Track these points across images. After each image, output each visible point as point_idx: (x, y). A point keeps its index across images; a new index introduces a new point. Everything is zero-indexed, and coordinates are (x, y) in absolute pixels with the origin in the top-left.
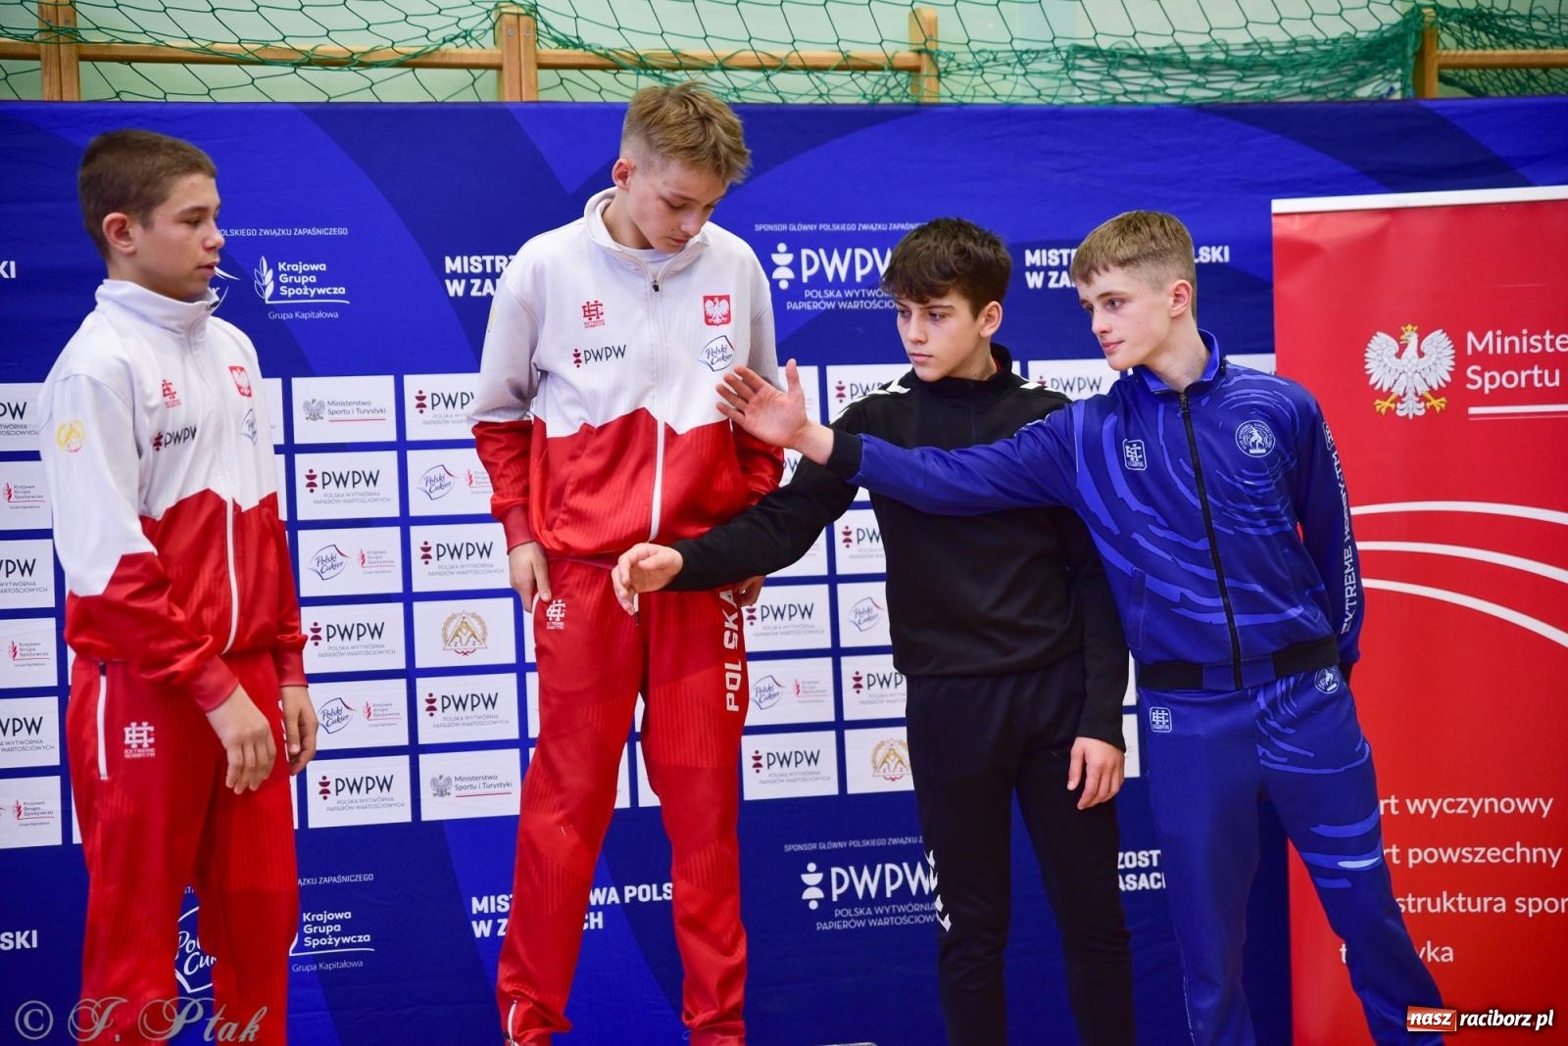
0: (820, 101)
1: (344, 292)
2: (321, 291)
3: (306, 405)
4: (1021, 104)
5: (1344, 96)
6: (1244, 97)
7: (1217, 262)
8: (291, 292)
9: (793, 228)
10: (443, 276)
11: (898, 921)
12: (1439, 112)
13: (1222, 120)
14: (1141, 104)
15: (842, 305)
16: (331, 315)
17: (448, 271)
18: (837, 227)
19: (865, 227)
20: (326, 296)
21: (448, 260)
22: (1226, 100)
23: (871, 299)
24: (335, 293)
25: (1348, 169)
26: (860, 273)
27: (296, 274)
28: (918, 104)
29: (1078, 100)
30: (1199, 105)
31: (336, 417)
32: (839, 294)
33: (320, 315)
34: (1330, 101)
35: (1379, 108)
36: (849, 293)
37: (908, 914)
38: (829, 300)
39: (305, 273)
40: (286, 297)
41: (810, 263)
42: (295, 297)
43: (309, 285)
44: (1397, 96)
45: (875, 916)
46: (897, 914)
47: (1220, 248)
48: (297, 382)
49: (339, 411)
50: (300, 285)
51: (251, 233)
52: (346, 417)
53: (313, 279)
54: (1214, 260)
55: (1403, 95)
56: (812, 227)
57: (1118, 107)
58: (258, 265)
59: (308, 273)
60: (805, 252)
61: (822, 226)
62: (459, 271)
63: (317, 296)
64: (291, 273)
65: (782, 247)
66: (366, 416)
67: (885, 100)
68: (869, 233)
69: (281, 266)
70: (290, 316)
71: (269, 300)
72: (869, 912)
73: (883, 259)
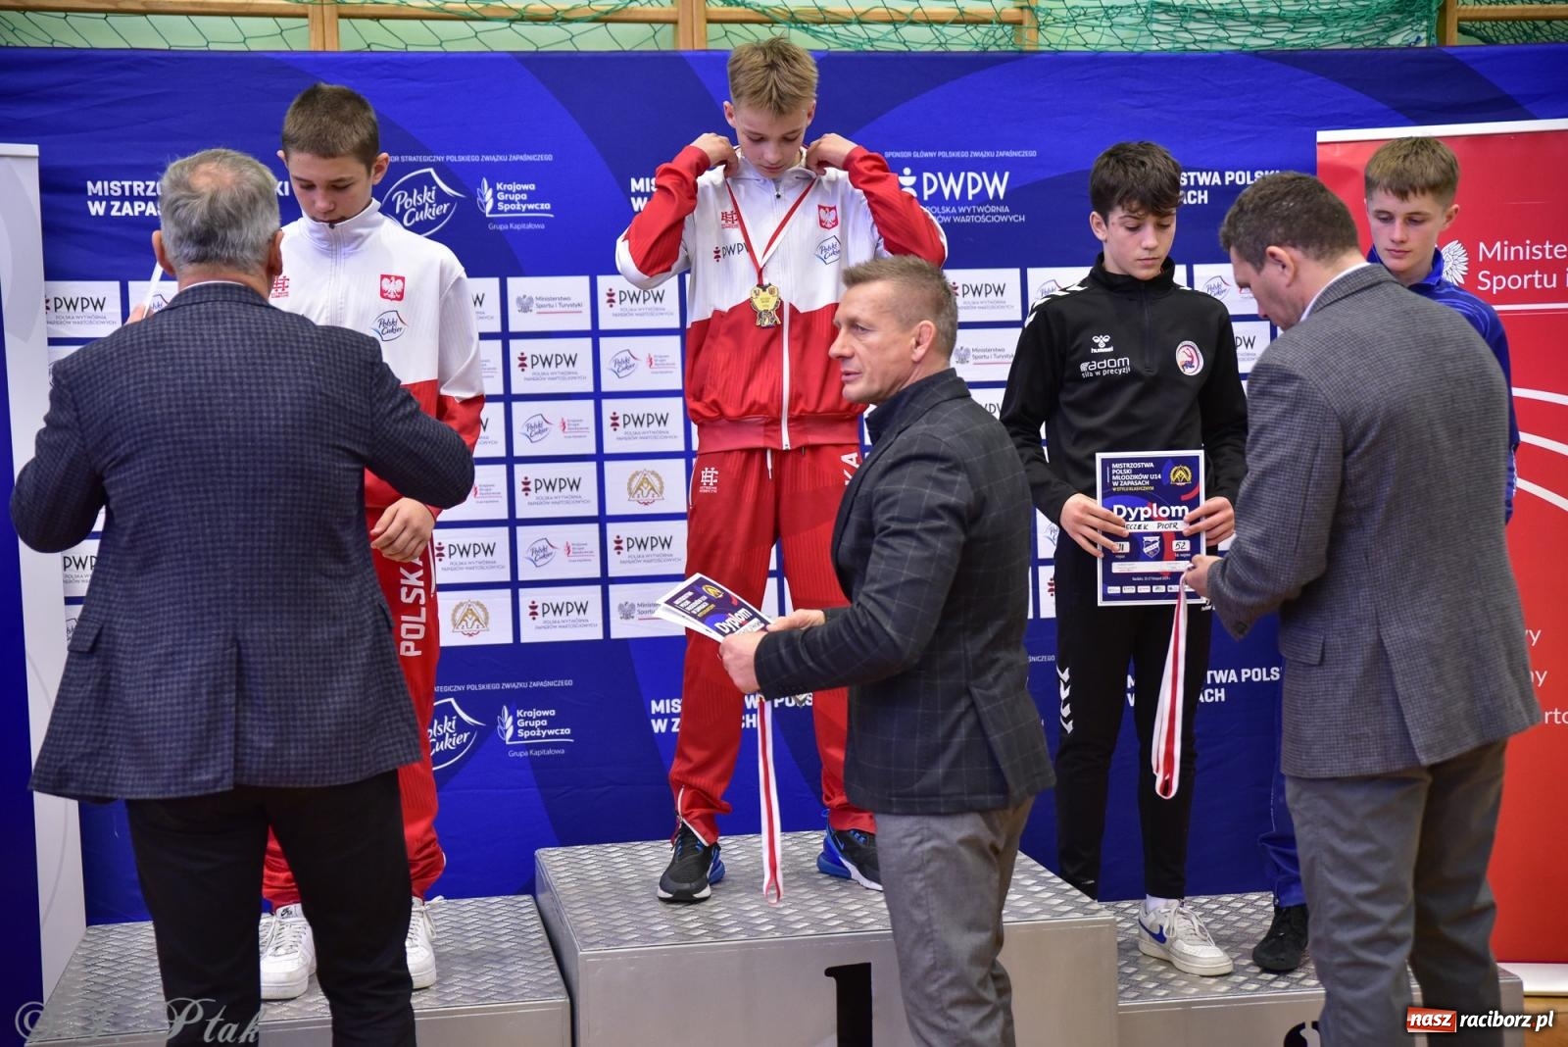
1: (549, 208)
2: (531, 206)
3: (519, 300)
5: (1378, 44)
6: (1293, 45)
8: (506, 207)
9: (916, 155)
10: (629, 194)
12: (1457, 58)
13: (1274, 63)
14: (1207, 51)
15: (956, 219)
16: (538, 226)
17: (633, 190)
18: (952, 154)
19: (976, 154)
20: (534, 211)
21: (633, 181)
22: (1279, 47)
23: (981, 214)
24: (542, 208)
25: (1380, 106)
26: (971, 193)
27: (511, 192)
28: (1020, 52)
29: (1154, 48)
30: (1256, 52)
31: (542, 310)
32: (954, 210)
33: (530, 226)
34: (1366, 49)
35: (1408, 56)
36: (962, 209)
38: (946, 215)
39: (517, 192)
40: (502, 212)
41: (930, 184)
42: (510, 211)
43: (521, 201)
44: (1423, 44)
48: (512, 282)
49: (546, 304)
50: (514, 202)
51: (475, 158)
52: (548, 309)
53: (524, 197)
55: (1428, 42)
56: (932, 154)
57: (1188, 53)
58: (480, 185)
59: (521, 192)
60: (926, 175)
61: (940, 154)
62: (642, 190)
63: (527, 211)
64: (507, 192)
65: (907, 171)
66: (566, 309)
67: (993, 49)
68: (980, 158)
69: (499, 186)
70: (506, 227)
71: (490, 213)
73: (991, 182)
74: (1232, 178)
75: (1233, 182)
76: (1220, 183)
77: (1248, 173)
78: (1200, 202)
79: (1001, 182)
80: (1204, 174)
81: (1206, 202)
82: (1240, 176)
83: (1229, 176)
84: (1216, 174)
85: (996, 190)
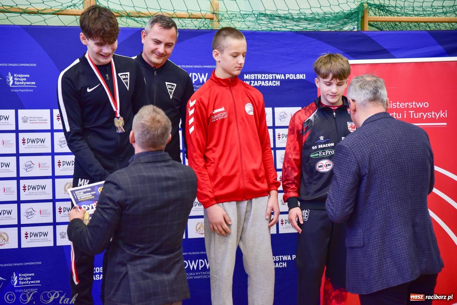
0: (182, 28)
1: (35, 84)
2: (28, 83)
3: (22, 118)
4: (243, 30)
5: (340, 29)
6: (310, 29)
7: (302, 79)
8: (18, 83)
11: (203, 277)
12: (368, 35)
13: (303, 36)
14: (279, 31)
16: (30, 90)
19: (196, 67)
20: (29, 85)
22: (305, 30)
24: (32, 84)
26: (194, 80)
27: (20, 78)
28: (212, 30)
29: (260, 29)
30: (297, 31)
31: (32, 122)
33: (27, 90)
34: (336, 31)
35: (350, 34)
37: (206, 275)
39: (22, 77)
40: (16, 85)
42: (19, 85)
43: (24, 81)
44: (356, 30)
45: (196, 275)
46: (203, 275)
47: (303, 75)
48: (20, 111)
49: (33, 120)
50: (21, 81)
51: (6, 65)
53: (25, 79)
54: (301, 78)
55: (358, 29)
57: (272, 32)
58: (8, 75)
63: (26, 85)
64: (18, 77)
66: (41, 121)
67: (202, 28)
68: (197, 68)
69: (15, 75)
70: (18, 91)
71: (12, 85)
72: (194, 274)
73: (201, 76)
74: (288, 77)
75: (289, 78)
76: (284, 78)
77: (294, 75)
78: (277, 85)
79: (205, 77)
80: (278, 75)
81: (279, 85)
82: (291, 76)
83: (287, 76)
84: (283, 75)
85: (203, 80)
